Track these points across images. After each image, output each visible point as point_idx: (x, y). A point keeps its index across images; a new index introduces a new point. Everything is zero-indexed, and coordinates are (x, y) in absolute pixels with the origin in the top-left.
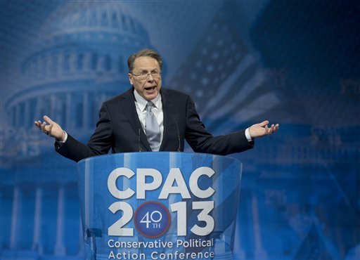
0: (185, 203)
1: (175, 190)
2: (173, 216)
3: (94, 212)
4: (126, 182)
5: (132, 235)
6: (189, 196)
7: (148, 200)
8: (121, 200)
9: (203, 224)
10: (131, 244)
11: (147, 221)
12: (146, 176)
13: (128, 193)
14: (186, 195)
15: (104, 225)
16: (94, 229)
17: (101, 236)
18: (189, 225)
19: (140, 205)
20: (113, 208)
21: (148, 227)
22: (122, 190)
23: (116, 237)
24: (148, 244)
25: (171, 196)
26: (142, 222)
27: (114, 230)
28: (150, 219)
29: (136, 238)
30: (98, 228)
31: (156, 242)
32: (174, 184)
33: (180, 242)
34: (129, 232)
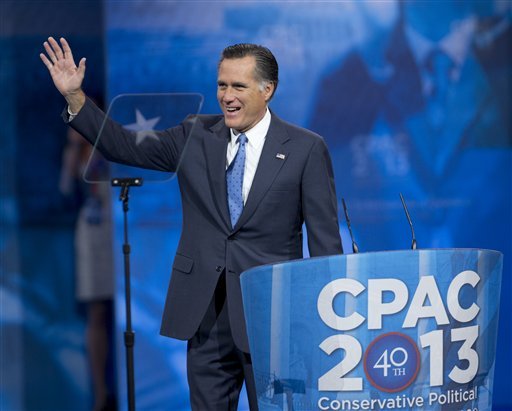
0: (441, 331)
1: (427, 312)
2: (424, 354)
3: (292, 352)
4: (349, 302)
5: (361, 389)
6: (446, 321)
7: (386, 331)
8: (342, 332)
9: (464, 364)
10: (359, 403)
11: (384, 364)
12: (383, 292)
13: (354, 320)
14: (443, 320)
15: (310, 373)
16: (290, 380)
17: (304, 392)
18: (447, 369)
19: (373, 339)
20: (328, 345)
21: (386, 374)
22: (343, 316)
23: (333, 394)
24: (387, 402)
25: (421, 322)
26: (376, 366)
27: (328, 381)
28: (389, 362)
29: (368, 394)
30: (298, 378)
31: (398, 399)
32: (426, 302)
33: (433, 397)
34: (356, 384)
